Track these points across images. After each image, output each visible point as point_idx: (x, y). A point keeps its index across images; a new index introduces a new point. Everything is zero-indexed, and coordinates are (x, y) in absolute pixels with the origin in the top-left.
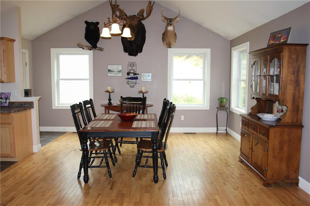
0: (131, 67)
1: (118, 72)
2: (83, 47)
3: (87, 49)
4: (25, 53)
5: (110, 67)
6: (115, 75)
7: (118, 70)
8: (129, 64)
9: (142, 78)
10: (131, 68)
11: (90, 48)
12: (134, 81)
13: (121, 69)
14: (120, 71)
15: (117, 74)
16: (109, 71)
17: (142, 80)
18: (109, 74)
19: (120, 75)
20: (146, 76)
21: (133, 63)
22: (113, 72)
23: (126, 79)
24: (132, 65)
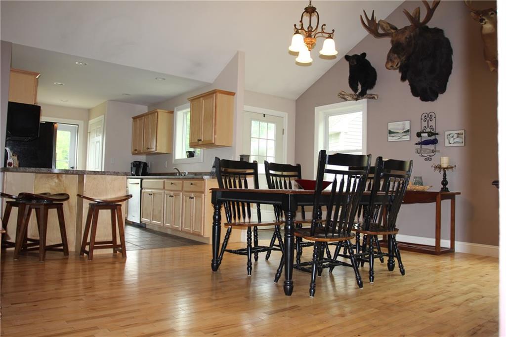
0: (426, 122)
1: (404, 134)
2: (346, 97)
3: (351, 99)
4: (283, 117)
5: (392, 126)
6: (399, 139)
7: (404, 129)
8: (423, 116)
9: (447, 141)
10: (425, 124)
11: (356, 97)
12: (431, 147)
13: (409, 128)
14: (408, 131)
15: (403, 137)
16: (390, 132)
17: (447, 144)
18: (391, 139)
19: (407, 138)
20: (454, 137)
21: (431, 114)
22: (395, 134)
23: (416, 144)
24: (428, 119)
